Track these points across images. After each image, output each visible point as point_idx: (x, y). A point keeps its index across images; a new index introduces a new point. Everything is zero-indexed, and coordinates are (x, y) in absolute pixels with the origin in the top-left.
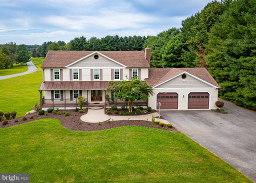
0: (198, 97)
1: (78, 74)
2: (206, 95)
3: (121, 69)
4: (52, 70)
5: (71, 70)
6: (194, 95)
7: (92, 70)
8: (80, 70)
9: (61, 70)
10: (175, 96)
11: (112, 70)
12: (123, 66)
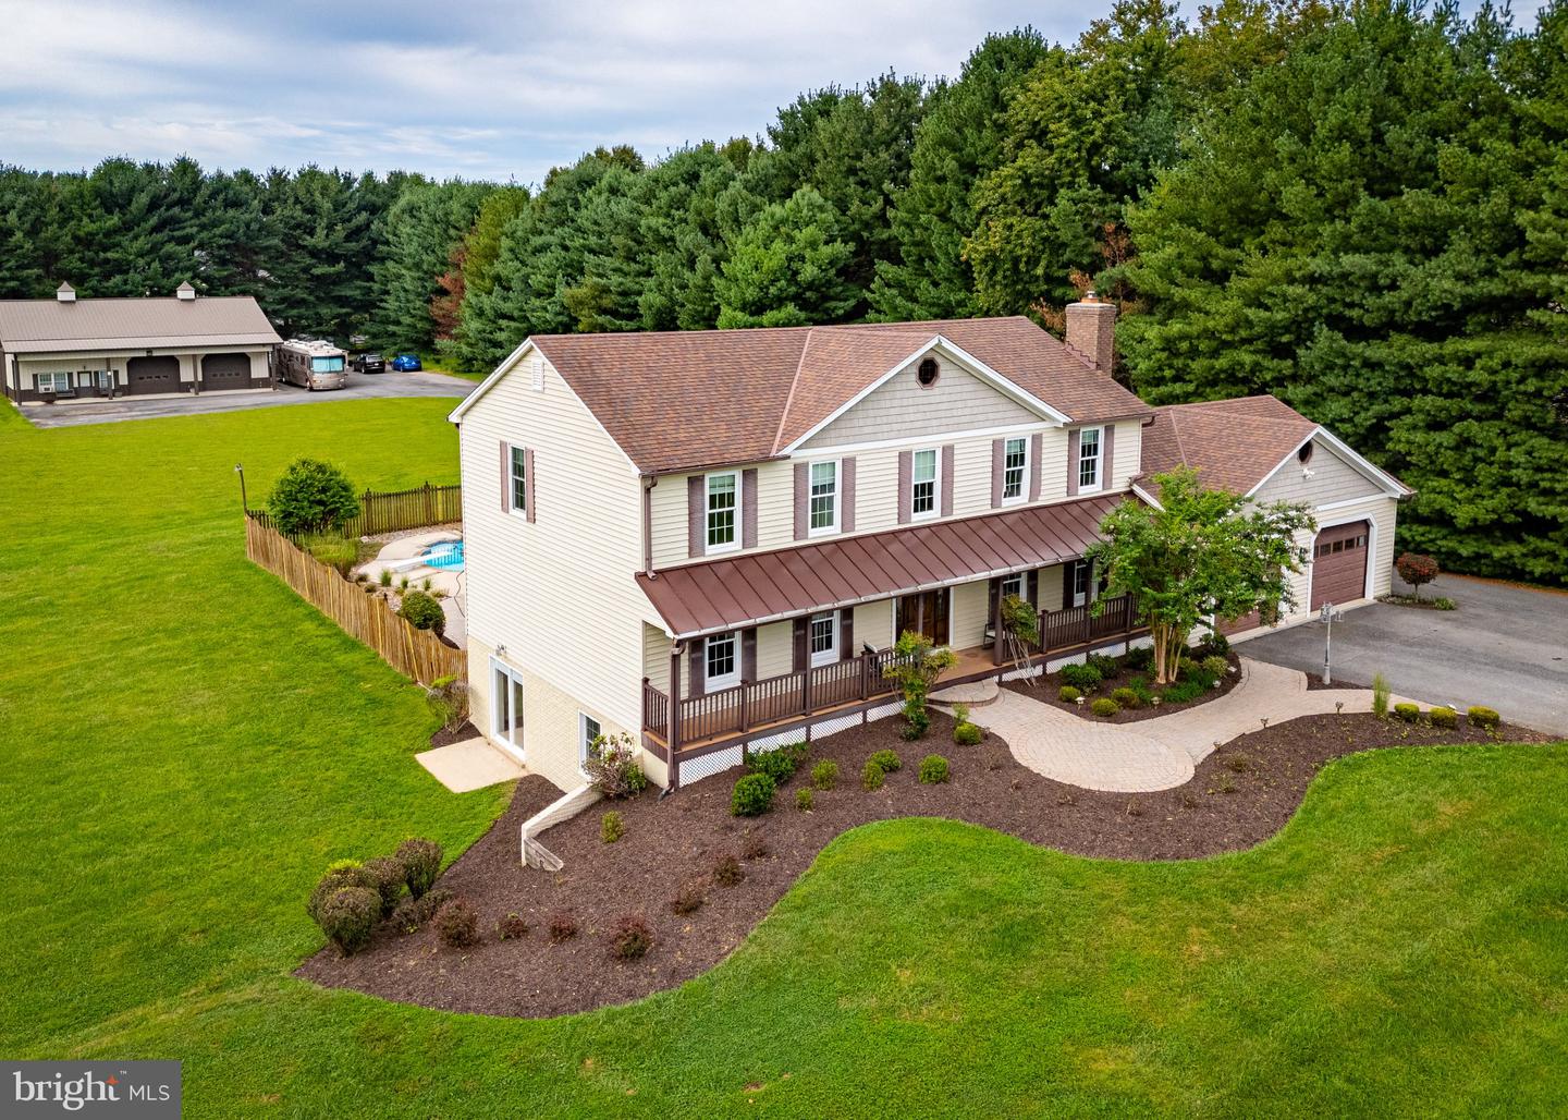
1: (837, 493)
3: (1034, 437)
4: (695, 483)
7: (904, 458)
8: (849, 466)
9: (750, 475)
11: (995, 442)
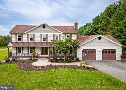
0: (109, 52)
1: (33, 38)
2: (114, 51)
3: (59, 35)
4: (16, 35)
5: (28, 35)
6: (106, 51)
7: (41, 35)
8: (34, 35)
9: (22, 35)
10: (94, 51)
11: (54, 35)
12: (60, 33)
